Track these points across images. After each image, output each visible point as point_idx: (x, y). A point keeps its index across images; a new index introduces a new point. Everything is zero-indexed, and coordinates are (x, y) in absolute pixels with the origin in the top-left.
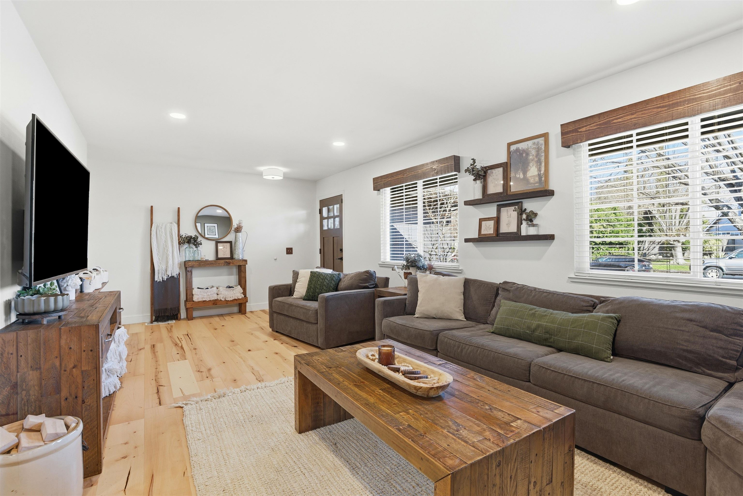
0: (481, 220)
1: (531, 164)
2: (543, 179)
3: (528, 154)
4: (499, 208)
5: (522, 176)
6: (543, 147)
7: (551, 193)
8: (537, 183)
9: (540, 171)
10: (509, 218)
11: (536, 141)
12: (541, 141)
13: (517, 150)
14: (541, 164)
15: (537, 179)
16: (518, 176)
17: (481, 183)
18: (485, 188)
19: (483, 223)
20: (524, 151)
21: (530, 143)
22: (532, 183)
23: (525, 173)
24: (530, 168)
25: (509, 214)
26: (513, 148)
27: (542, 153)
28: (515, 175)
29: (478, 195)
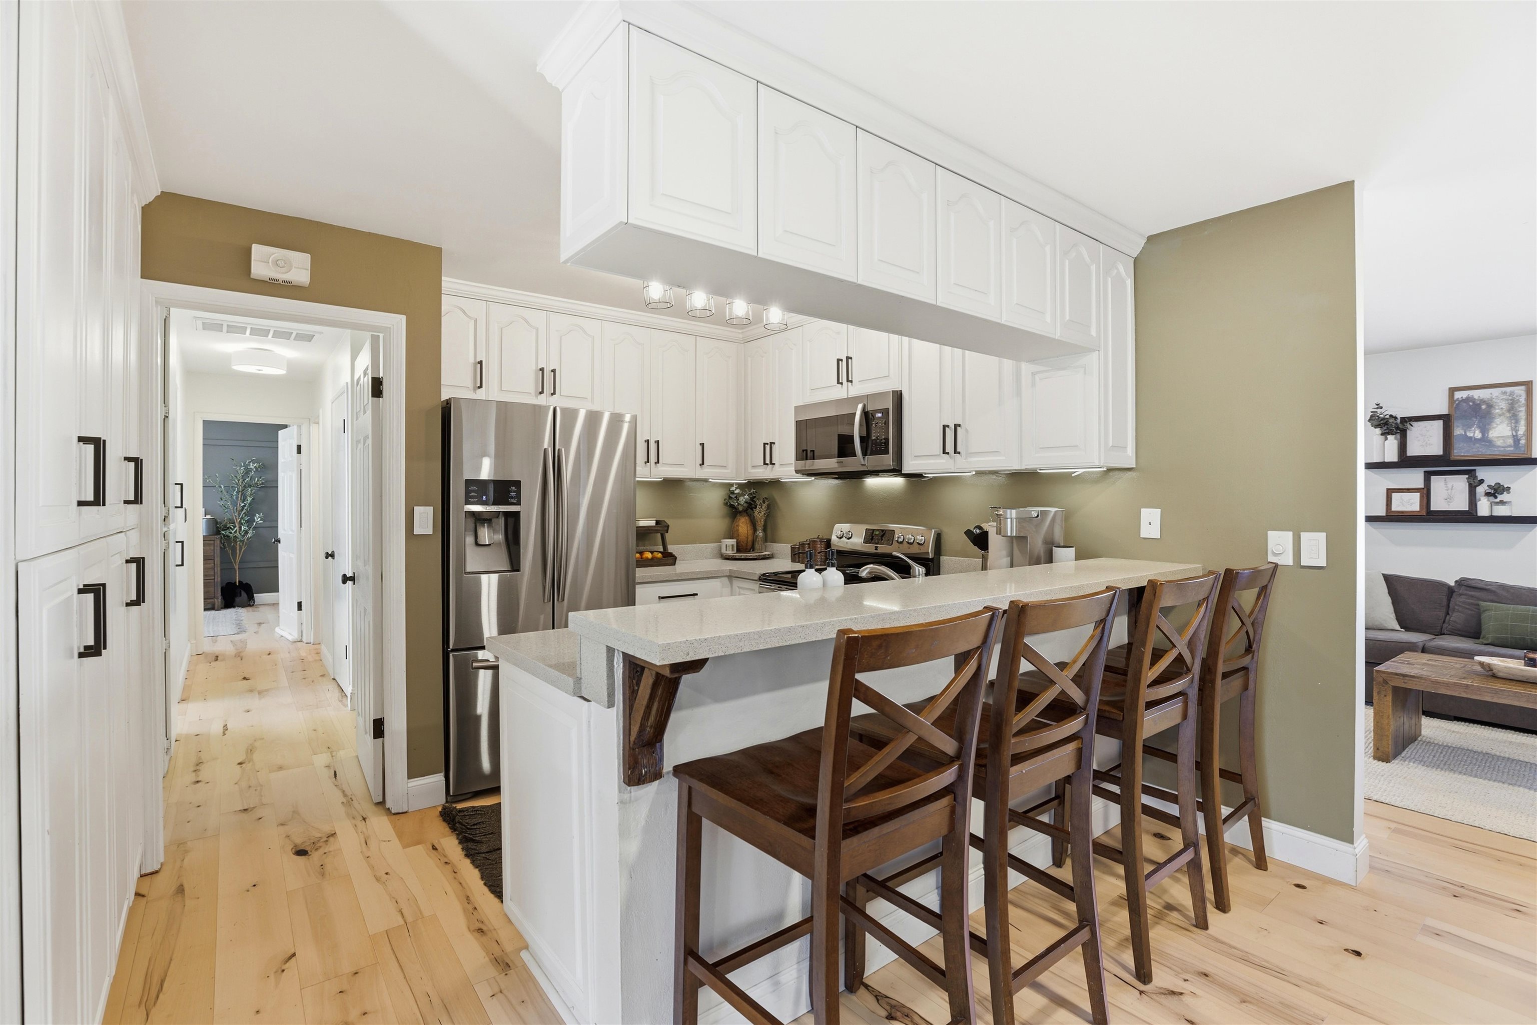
0: (1390, 492)
1: (1498, 420)
2: (1523, 442)
3: (1490, 406)
4: (1428, 476)
5: (1478, 435)
6: (1522, 399)
8: (1510, 446)
9: (1517, 431)
10: (1450, 491)
11: (1508, 389)
12: (1520, 391)
13: (1468, 399)
14: (1517, 421)
15: (1510, 441)
16: (1470, 434)
17: (1396, 439)
18: (1403, 447)
19: (1394, 495)
20: (1483, 401)
21: (1496, 392)
22: (1499, 446)
23: (1484, 431)
24: (1495, 426)
25: (1450, 486)
26: (1458, 395)
27: (1520, 406)
28: (1465, 433)
29: (1392, 456)
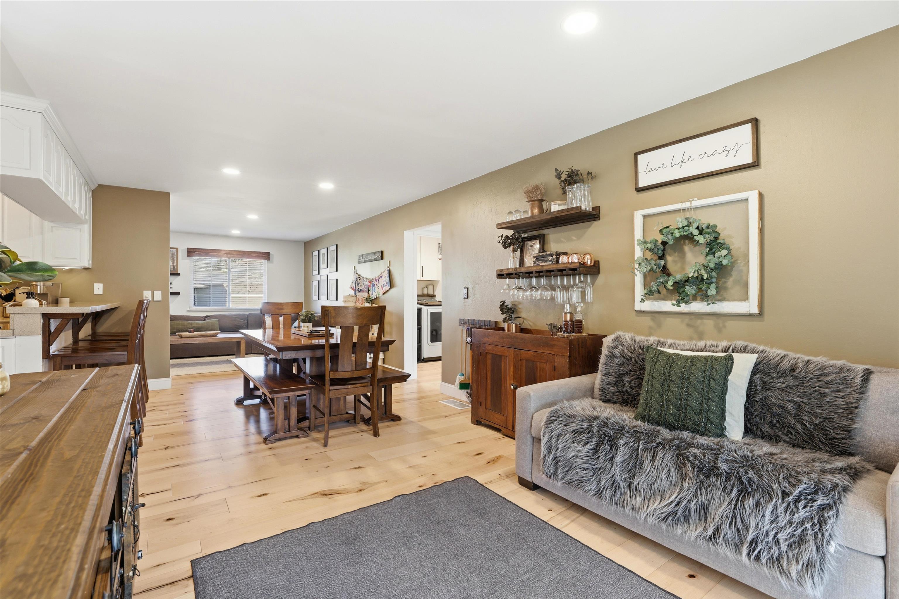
2: (175, 268)
6: (176, 254)
7: (179, 274)
9: (174, 264)
12: (175, 251)
15: (172, 267)
